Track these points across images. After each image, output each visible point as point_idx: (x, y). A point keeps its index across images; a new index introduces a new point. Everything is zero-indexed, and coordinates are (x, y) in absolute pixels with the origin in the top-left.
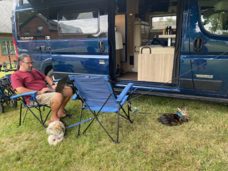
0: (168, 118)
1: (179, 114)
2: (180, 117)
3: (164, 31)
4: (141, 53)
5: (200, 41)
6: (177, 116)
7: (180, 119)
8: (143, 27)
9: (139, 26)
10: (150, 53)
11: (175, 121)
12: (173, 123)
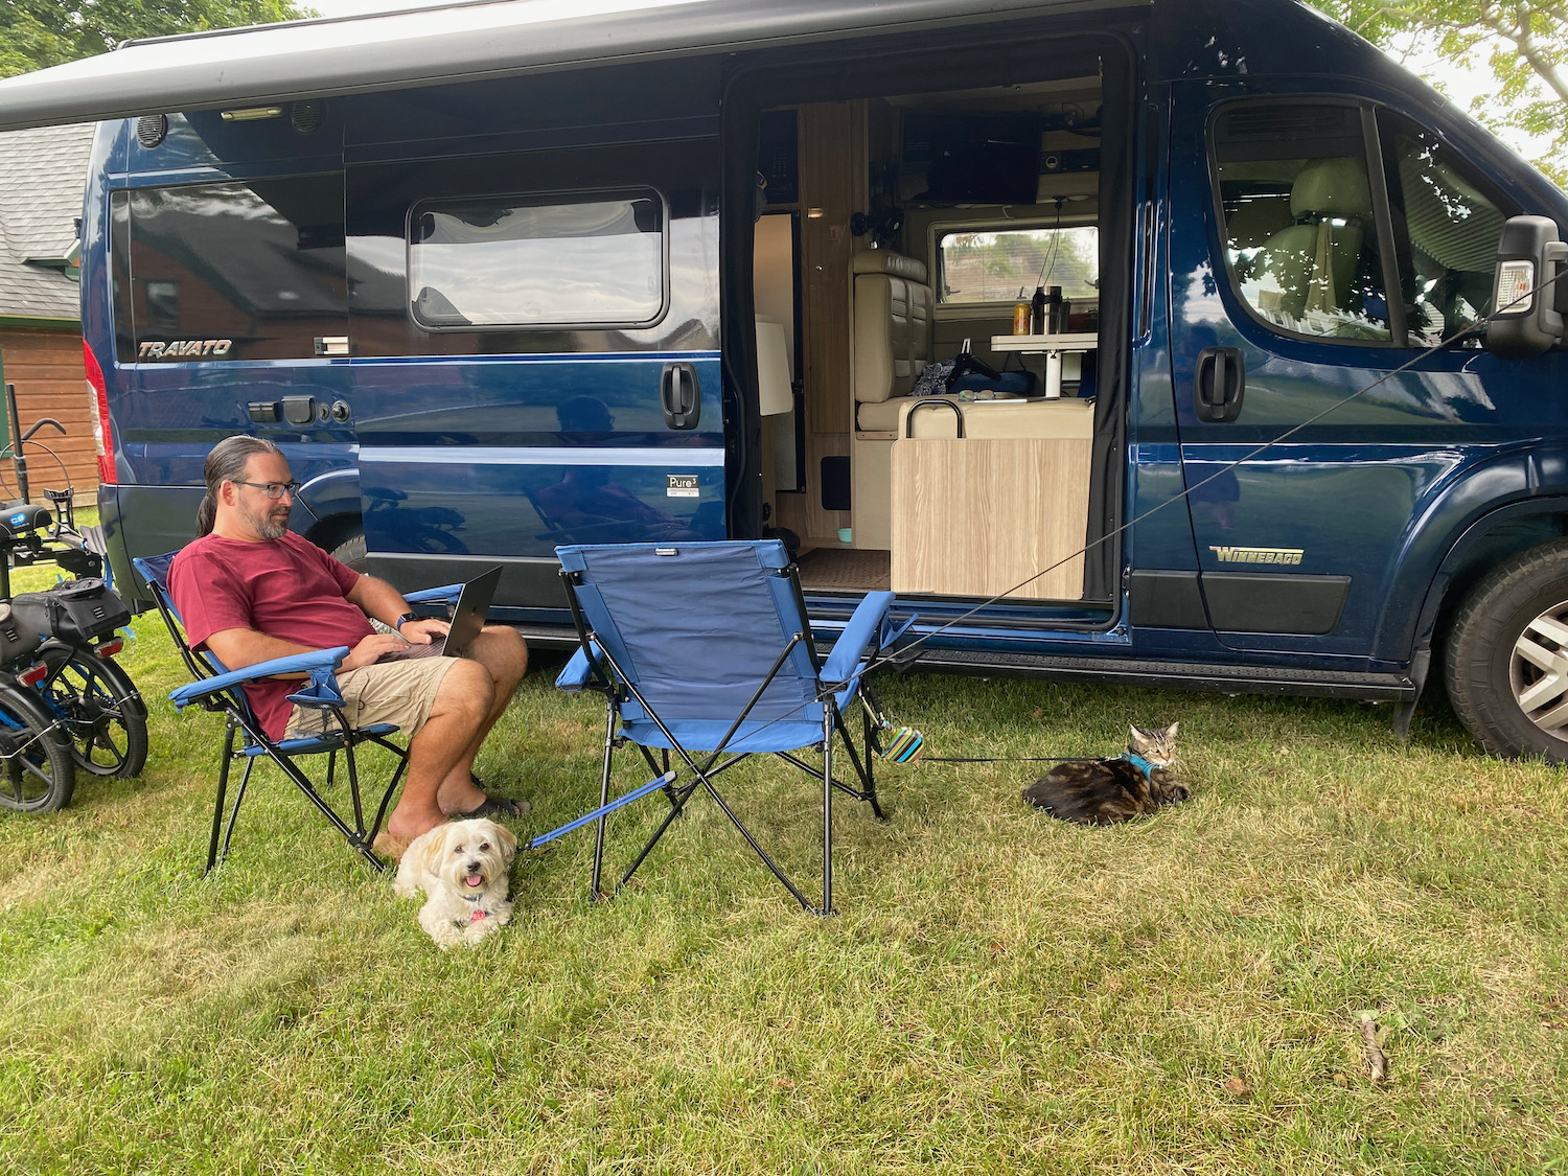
0: (1083, 783)
1: (1135, 760)
2: (1142, 775)
3: (1021, 313)
4: (910, 434)
5: (1230, 365)
6: (1131, 767)
7: (1145, 787)
8: (897, 287)
9: (881, 280)
10: (960, 434)
11: (1117, 798)
12: (1108, 806)
